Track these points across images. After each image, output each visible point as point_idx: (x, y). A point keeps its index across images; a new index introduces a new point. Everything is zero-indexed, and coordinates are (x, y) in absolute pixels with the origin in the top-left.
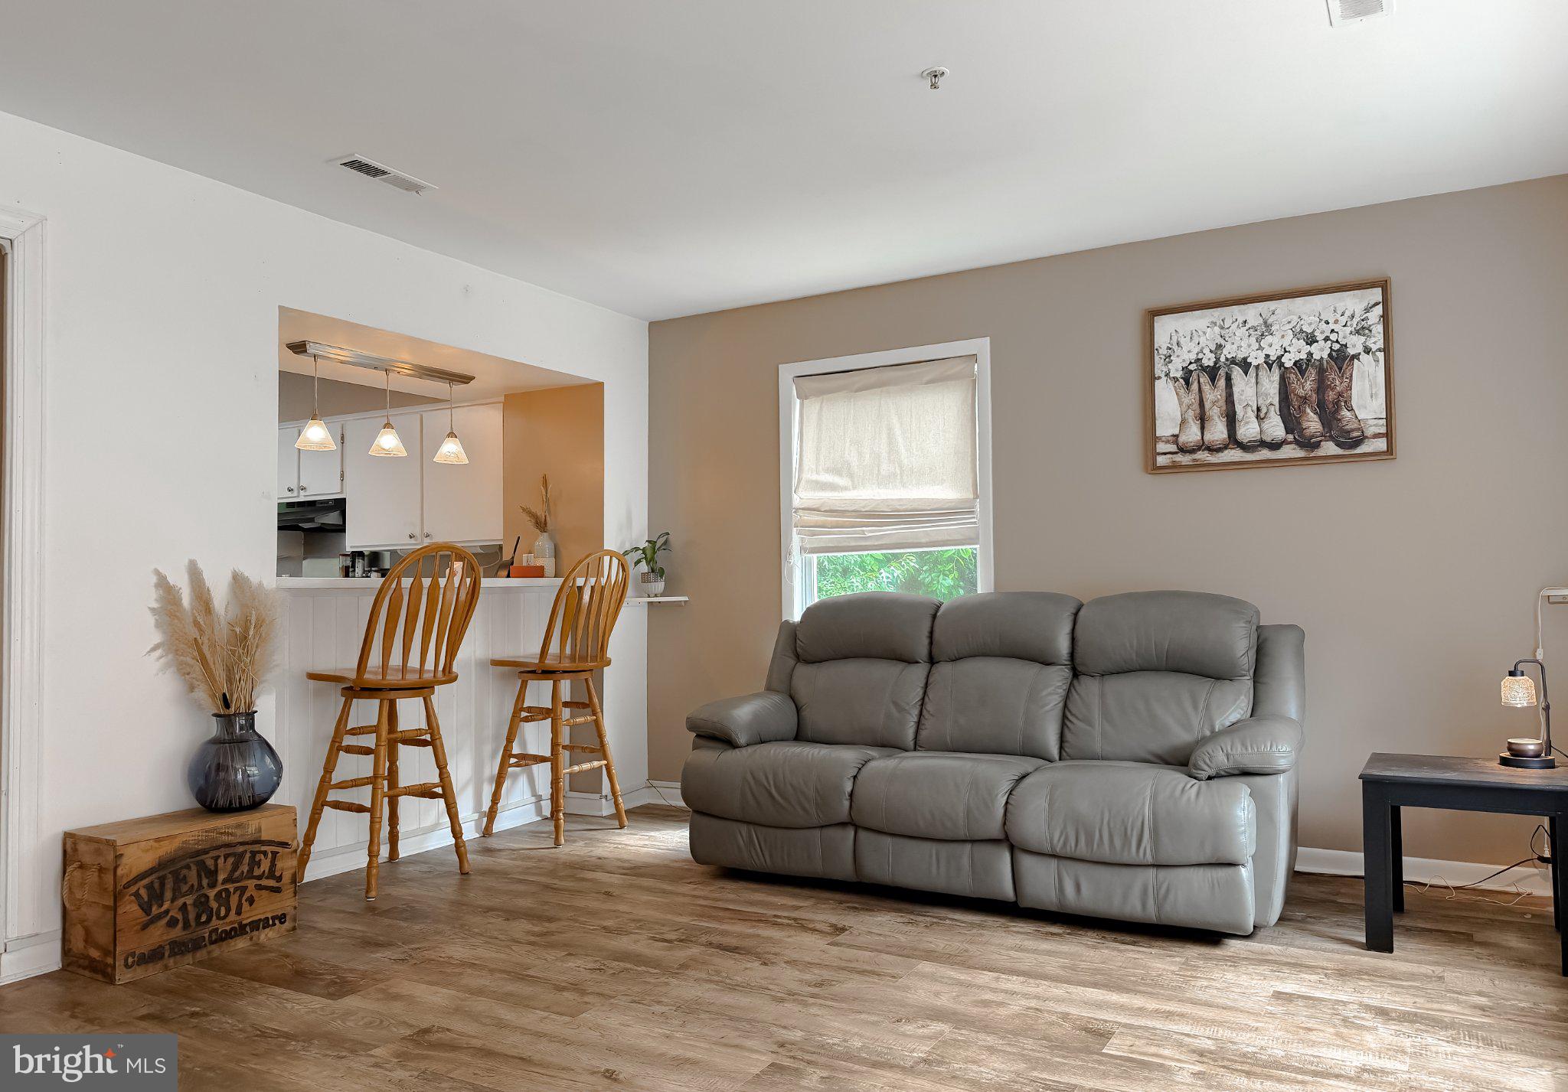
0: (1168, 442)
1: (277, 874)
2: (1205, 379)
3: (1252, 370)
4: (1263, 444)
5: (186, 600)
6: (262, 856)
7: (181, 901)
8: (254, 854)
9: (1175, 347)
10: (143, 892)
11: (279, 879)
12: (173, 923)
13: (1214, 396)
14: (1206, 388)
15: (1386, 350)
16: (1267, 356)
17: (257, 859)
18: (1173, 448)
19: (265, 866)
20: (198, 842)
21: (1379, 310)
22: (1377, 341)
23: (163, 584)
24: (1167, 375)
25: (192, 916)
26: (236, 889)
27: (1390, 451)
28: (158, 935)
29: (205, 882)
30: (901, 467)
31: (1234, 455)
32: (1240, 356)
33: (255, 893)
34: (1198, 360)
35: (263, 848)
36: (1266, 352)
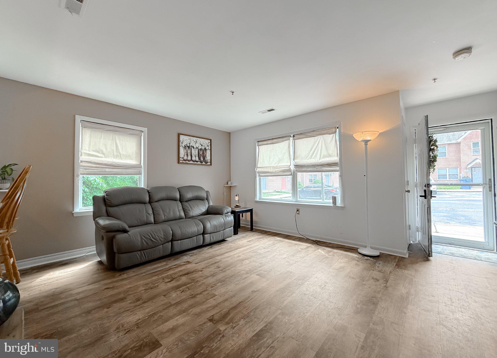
0: (182, 158)
2: (188, 148)
3: (194, 148)
4: (195, 161)
9: (183, 141)
13: (189, 151)
14: (188, 150)
15: (211, 149)
16: (196, 147)
18: (183, 159)
21: (210, 143)
22: (210, 149)
24: (182, 146)
27: (211, 164)
31: (191, 162)
32: (193, 146)
34: (187, 145)
36: (196, 146)
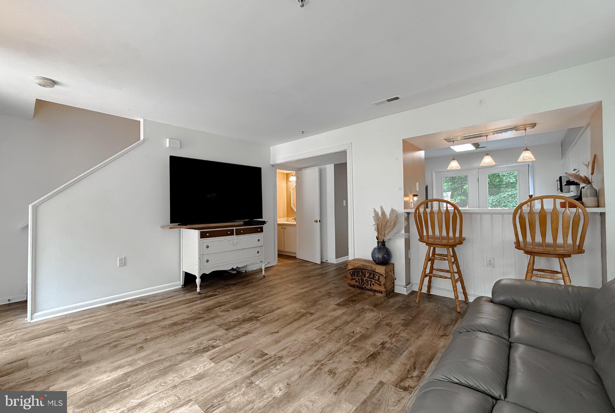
1: (380, 281)
5: (380, 215)
7: (358, 278)
8: (374, 274)
10: (351, 273)
11: (380, 282)
12: (357, 281)
17: (375, 276)
19: (377, 277)
20: (361, 267)
26: (370, 280)
28: (353, 282)
29: (363, 276)
33: (374, 283)
35: (376, 274)
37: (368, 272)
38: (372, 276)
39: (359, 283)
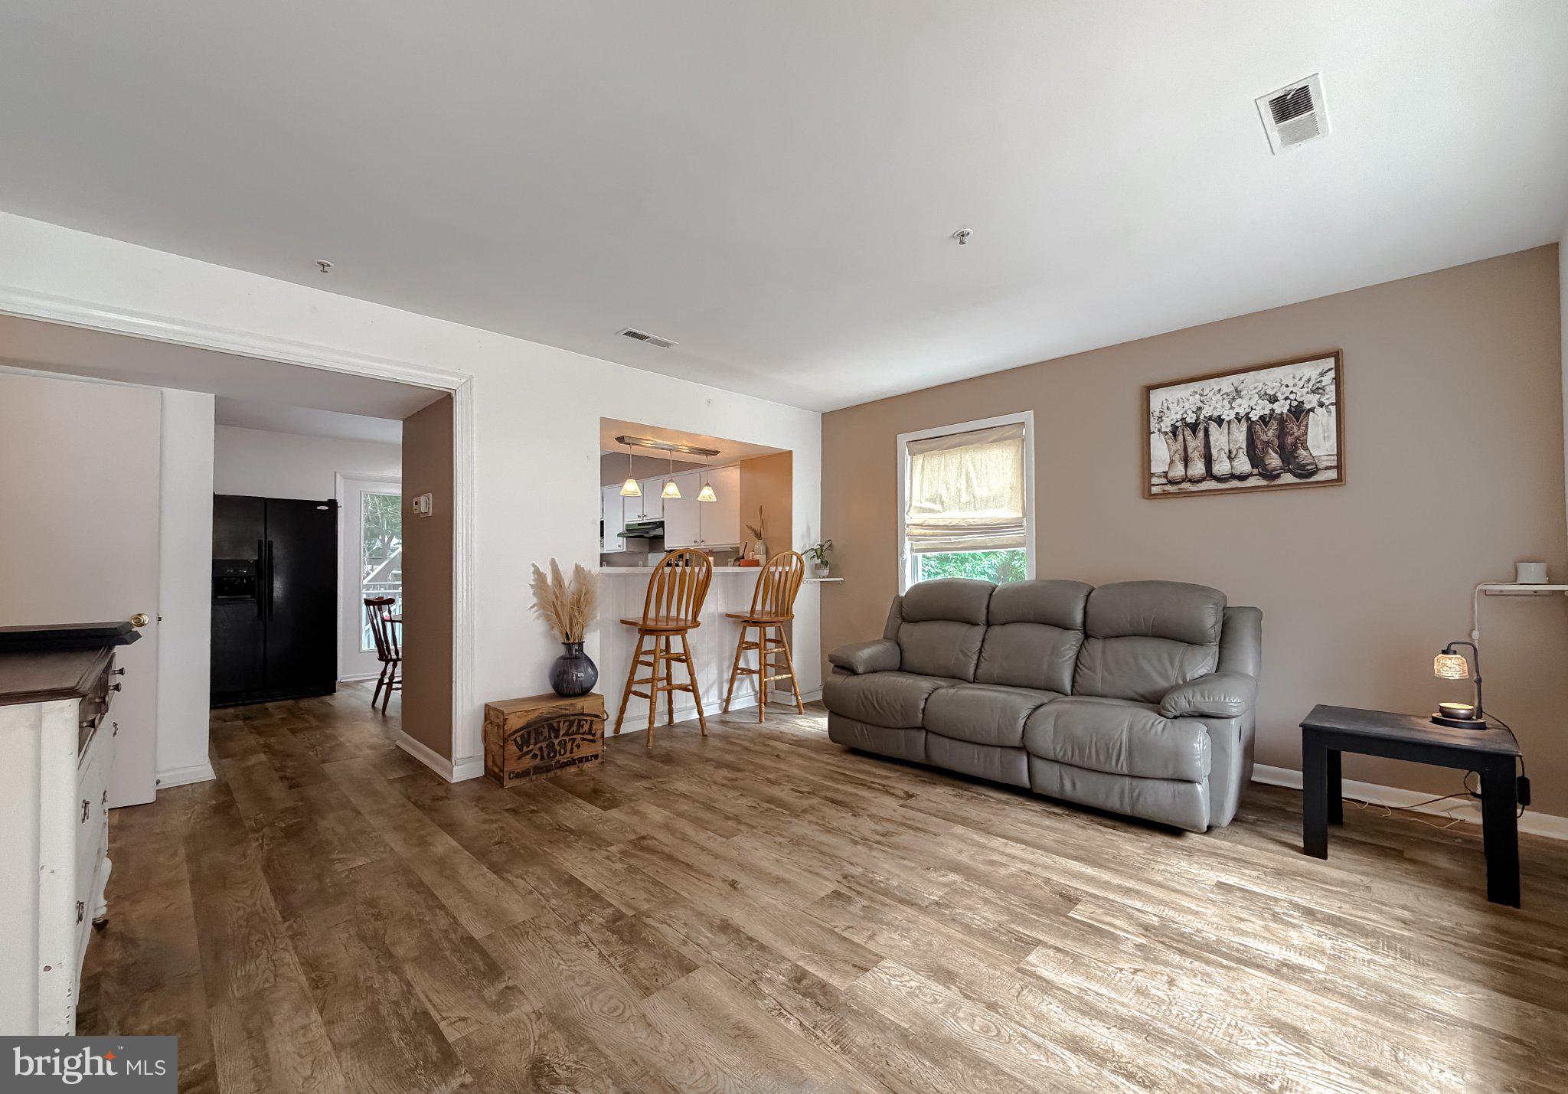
0: (1160, 477)
2: (1188, 432)
3: (1225, 425)
4: (1233, 477)
5: (549, 580)
6: (585, 722)
7: (539, 745)
8: (580, 721)
9: (1166, 411)
10: (518, 739)
11: (594, 735)
12: (535, 757)
13: (1195, 444)
14: (1189, 438)
15: (1338, 403)
16: (1237, 414)
17: (582, 723)
18: (1164, 481)
19: (586, 727)
20: (549, 713)
21: (1332, 374)
22: (1330, 397)
23: (537, 571)
24: (1159, 430)
25: (545, 753)
26: (570, 740)
27: (1340, 480)
28: (527, 762)
29: (552, 735)
30: (974, 497)
31: (1211, 485)
32: (1216, 414)
33: (581, 743)
34: (1183, 419)
35: (585, 718)
36: (1236, 410)
37: (566, 721)
38: (575, 728)
39: (542, 758)
